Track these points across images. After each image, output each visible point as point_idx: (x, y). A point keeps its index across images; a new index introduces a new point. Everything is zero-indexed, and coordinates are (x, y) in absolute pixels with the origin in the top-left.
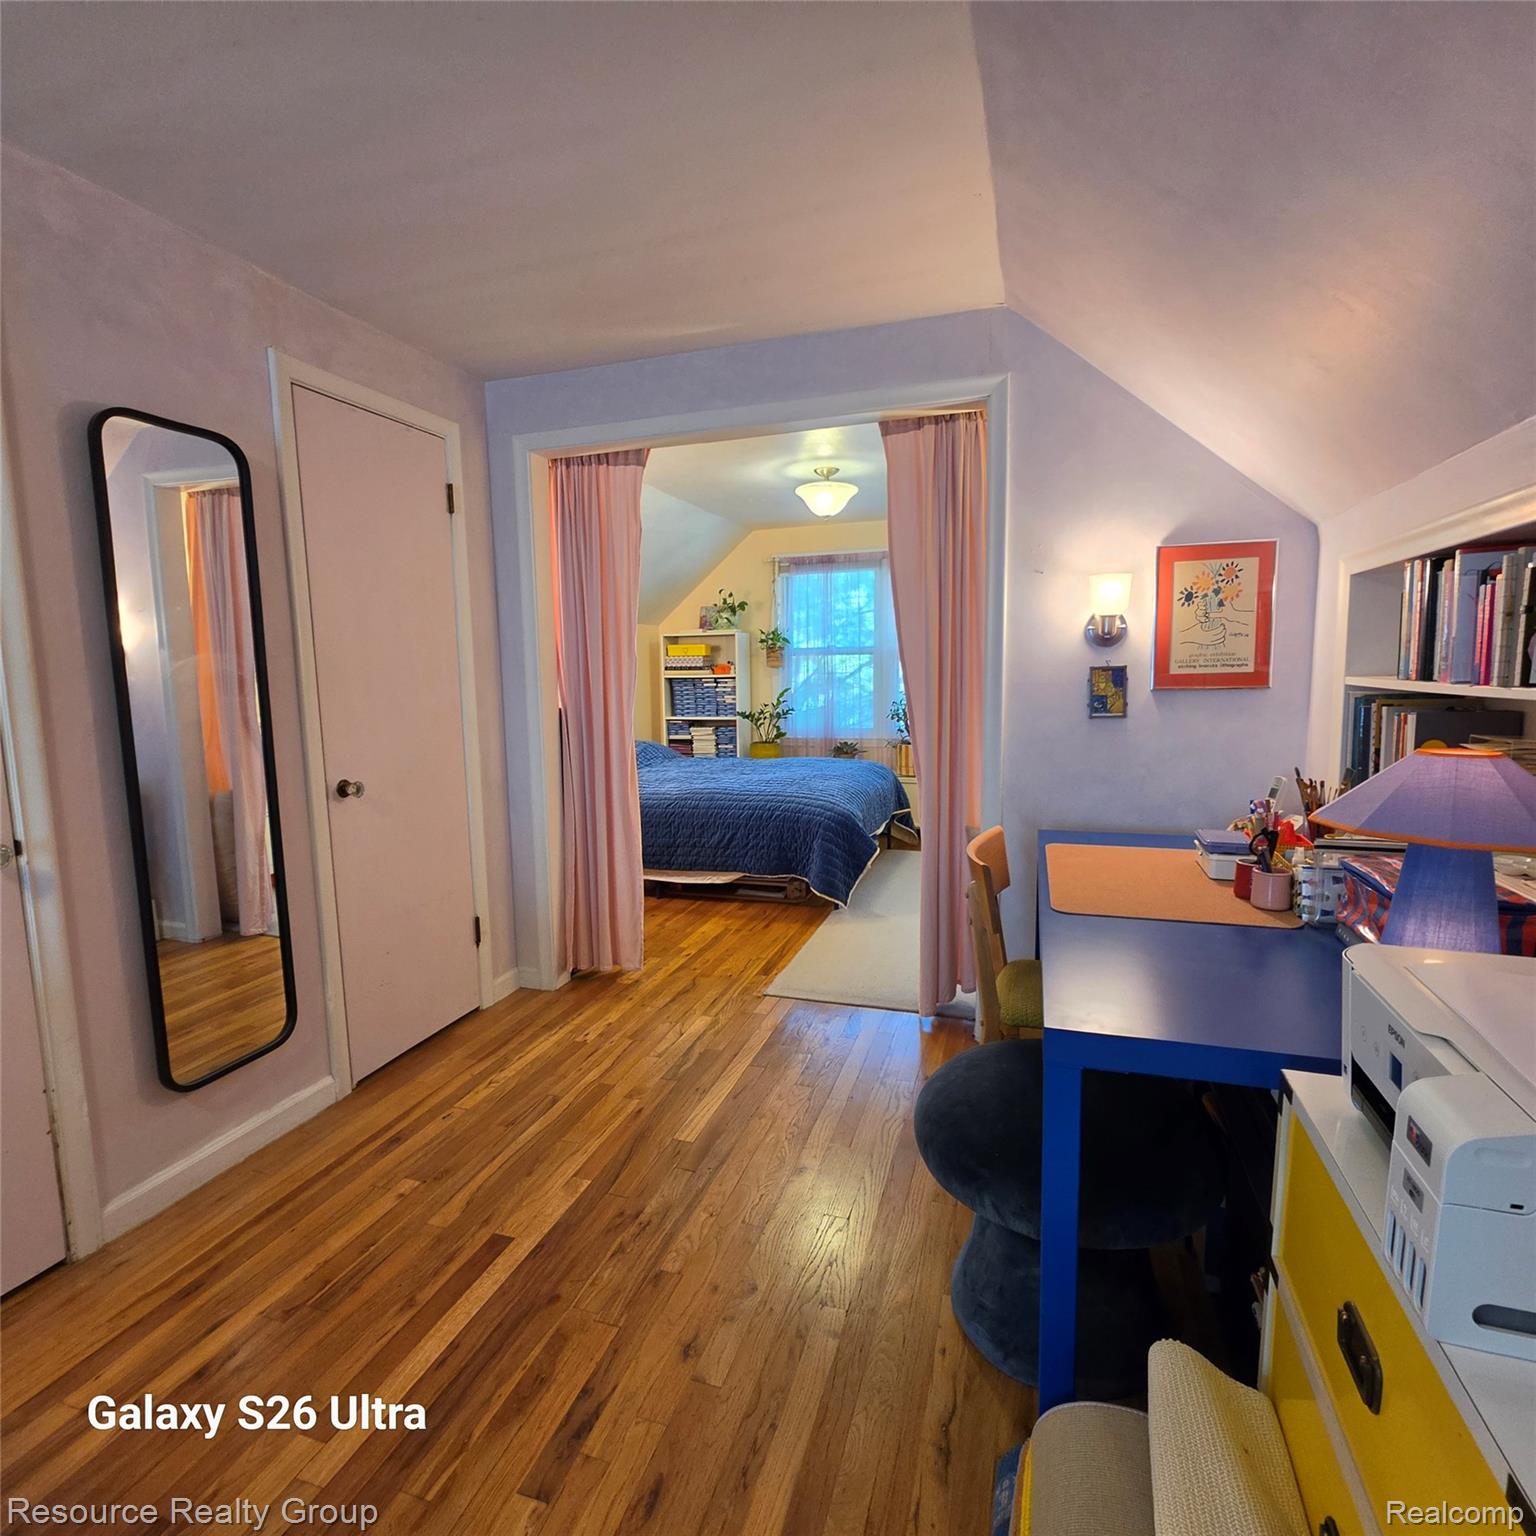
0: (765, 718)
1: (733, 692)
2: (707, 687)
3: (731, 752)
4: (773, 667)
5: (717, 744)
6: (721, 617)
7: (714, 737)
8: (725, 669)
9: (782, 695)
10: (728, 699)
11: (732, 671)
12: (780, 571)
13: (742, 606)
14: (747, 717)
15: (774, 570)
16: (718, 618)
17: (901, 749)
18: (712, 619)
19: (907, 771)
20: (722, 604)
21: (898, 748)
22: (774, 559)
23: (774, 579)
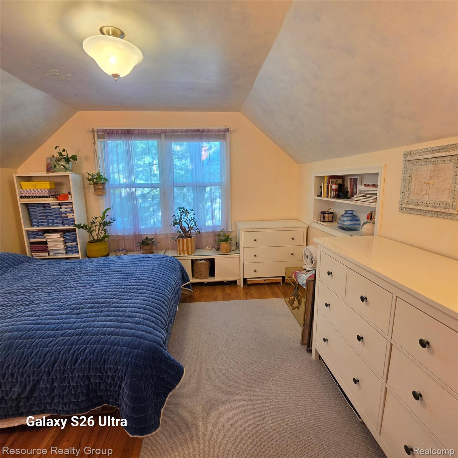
0: (96, 226)
1: (72, 211)
2: (54, 209)
3: (75, 247)
4: (99, 195)
5: (65, 243)
6: (59, 164)
7: (62, 239)
8: (66, 197)
9: (105, 212)
10: (70, 216)
11: (70, 199)
12: (98, 138)
13: (74, 158)
14: (82, 227)
15: (94, 136)
16: (56, 165)
17: (179, 241)
18: (53, 166)
19: (184, 253)
20: (58, 156)
21: (178, 241)
22: (93, 129)
23: (95, 142)
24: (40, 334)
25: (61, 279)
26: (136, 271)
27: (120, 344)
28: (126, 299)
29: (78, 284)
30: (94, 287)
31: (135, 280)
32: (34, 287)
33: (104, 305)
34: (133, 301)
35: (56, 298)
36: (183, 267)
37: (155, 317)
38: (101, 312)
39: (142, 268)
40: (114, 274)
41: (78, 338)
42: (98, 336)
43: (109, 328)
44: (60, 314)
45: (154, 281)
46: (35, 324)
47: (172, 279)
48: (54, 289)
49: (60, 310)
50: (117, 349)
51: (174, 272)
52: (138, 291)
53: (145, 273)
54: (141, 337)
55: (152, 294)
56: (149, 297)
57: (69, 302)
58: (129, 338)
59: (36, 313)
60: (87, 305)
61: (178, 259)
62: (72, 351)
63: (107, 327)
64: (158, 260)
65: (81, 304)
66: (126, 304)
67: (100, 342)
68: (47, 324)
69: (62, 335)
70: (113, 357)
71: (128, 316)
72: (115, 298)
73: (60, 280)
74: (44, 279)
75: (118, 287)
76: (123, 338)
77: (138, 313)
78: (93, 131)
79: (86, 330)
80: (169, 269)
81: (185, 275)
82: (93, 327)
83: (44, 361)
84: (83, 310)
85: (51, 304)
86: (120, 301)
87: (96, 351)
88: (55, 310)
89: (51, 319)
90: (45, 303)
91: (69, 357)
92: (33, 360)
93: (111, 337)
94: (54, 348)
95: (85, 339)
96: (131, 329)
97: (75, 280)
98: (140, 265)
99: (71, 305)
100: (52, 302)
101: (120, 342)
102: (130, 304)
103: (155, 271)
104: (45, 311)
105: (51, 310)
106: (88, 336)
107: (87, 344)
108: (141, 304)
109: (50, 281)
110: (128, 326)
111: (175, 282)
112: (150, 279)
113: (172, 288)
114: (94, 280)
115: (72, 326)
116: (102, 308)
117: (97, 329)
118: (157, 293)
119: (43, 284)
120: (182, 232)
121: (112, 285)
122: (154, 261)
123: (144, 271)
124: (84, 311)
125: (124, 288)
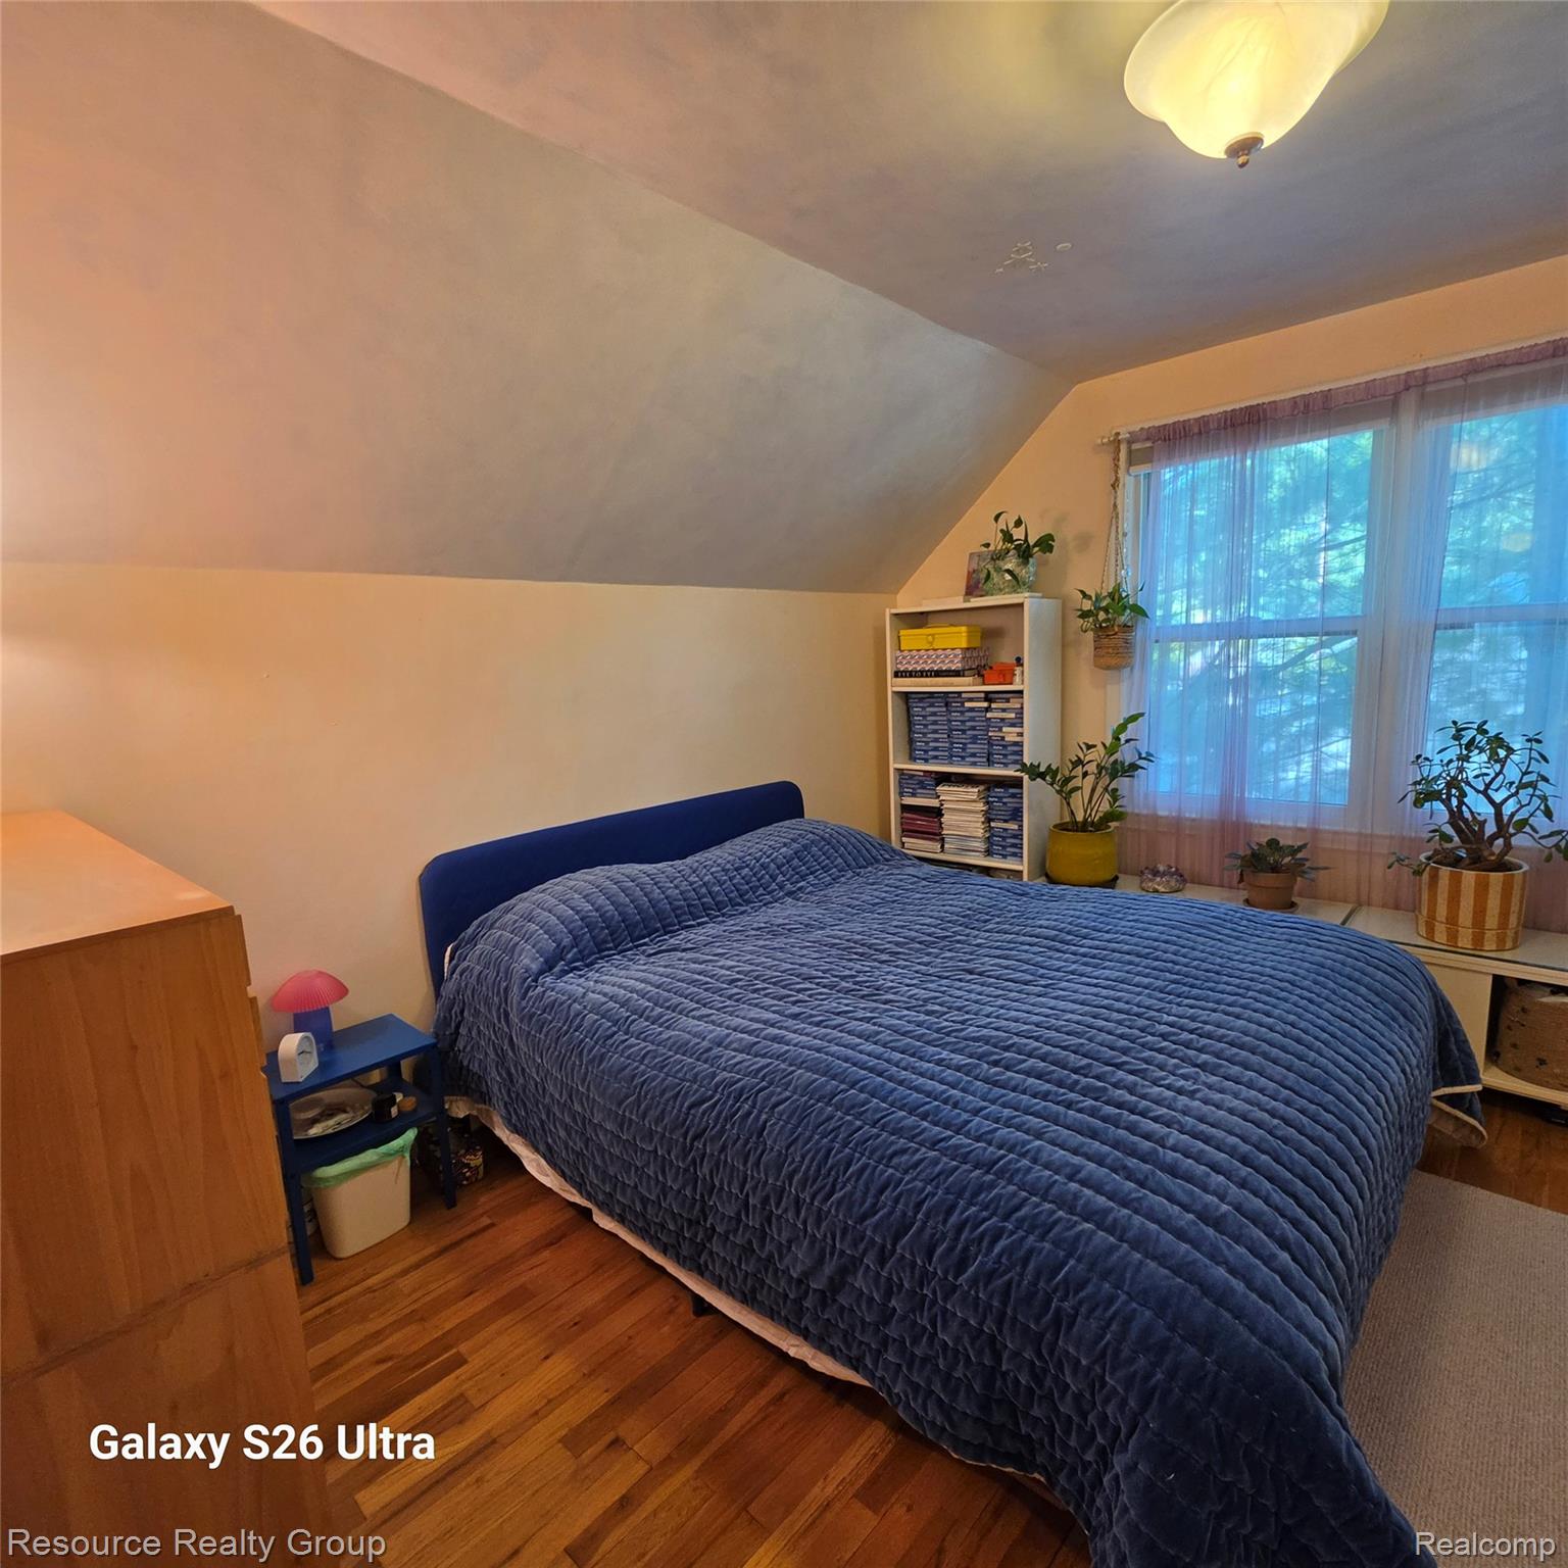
0: (1085, 774)
1: (1018, 722)
2: (972, 710)
3: (1015, 837)
4: (1108, 668)
5: (989, 820)
6: (998, 570)
7: (981, 806)
8: (1006, 675)
9: (1123, 727)
10: (1010, 734)
11: (1017, 679)
12: (1130, 463)
13: (1046, 543)
14: (1042, 776)
15: (1116, 459)
16: (992, 572)
17: (1434, 877)
18: (983, 575)
19: (1453, 936)
20: (1001, 543)
21: (1426, 876)
22: (1118, 434)
23: (1117, 479)
24: (877, 1110)
25: (959, 937)
26: (1218, 973)
27: (1128, 1282)
28: (1168, 1087)
29: (1006, 968)
30: (1056, 998)
31: (1214, 1011)
32: (887, 946)
33: (1084, 1080)
34: (1199, 1109)
35: (938, 1001)
36: (1448, 1007)
37: (1295, 1223)
38: (1069, 1105)
39: (1243, 966)
40: (1130, 963)
41: (978, 1178)
42: (1047, 1206)
43: (1089, 1187)
44: (939, 1062)
45: (1298, 1041)
46: (871, 1070)
47: (1390, 1052)
48: (935, 967)
49: (943, 1046)
50: (1111, 1300)
51: (1402, 1020)
52: (1220, 1066)
53: (1259, 992)
54: (1222, 1297)
55: (1287, 1103)
56: (1273, 1114)
57: (971, 1029)
58: (1167, 1277)
59: (878, 1033)
60: (1025, 1061)
61: (1423, 959)
62: (953, 1219)
63: (1083, 1183)
64: (1319, 947)
65: (1007, 1049)
66: (1165, 1110)
67: (1050, 1231)
68: (901, 1083)
69: (934, 1144)
70: (1094, 1324)
71: (1173, 1171)
72: (1128, 1067)
73: (958, 942)
74: (918, 927)
75: (1141, 1022)
76: (1141, 1262)
77: (1216, 1168)
78: (1115, 440)
79: (1010, 1162)
80: (1376, 1000)
81: (1454, 1047)
82: (1035, 1161)
83: (873, 1210)
84: (1009, 1074)
85: (922, 1017)
86: (1143, 1086)
87: (1031, 1266)
88: (928, 1043)
89: (914, 1070)
90: (908, 1009)
91: (944, 1236)
92: (849, 1187)
93: (1093, 1233)
94: (907, 1178)
95: (999, 1197)
96: (1180, 1235)
97: (999, 952)
98: (1237, 949)
99: (975, 1039)
100: (923, 1009)
101: (1128, 1275)
102: (1184, 1113)
103: (1306, 994)
104: (903, 1035)
105: (919, 1038)
106: (1012, 1188)
107: (1006, 1217)
108: (1231, 1133)
109: (929, 935)
110: (1170, 1217)
111: (1403, 1071)
112: (1278, 1028)
113: (1387, 1102)
114: (1058, 970)
115: (968, 1122)
116: (1072, 1091)
117: (1048, 1173)
118: (1311, 1102)
119: (913, 940)
120: (1456, 839)
121: (1118, 1005)
122: (1302, 947)
123: (1252, 980)
124: (1012, 1078)
125: (1164, 1036)
